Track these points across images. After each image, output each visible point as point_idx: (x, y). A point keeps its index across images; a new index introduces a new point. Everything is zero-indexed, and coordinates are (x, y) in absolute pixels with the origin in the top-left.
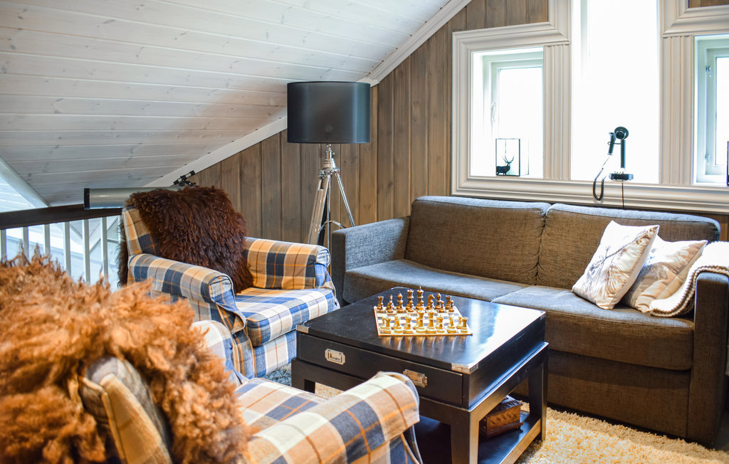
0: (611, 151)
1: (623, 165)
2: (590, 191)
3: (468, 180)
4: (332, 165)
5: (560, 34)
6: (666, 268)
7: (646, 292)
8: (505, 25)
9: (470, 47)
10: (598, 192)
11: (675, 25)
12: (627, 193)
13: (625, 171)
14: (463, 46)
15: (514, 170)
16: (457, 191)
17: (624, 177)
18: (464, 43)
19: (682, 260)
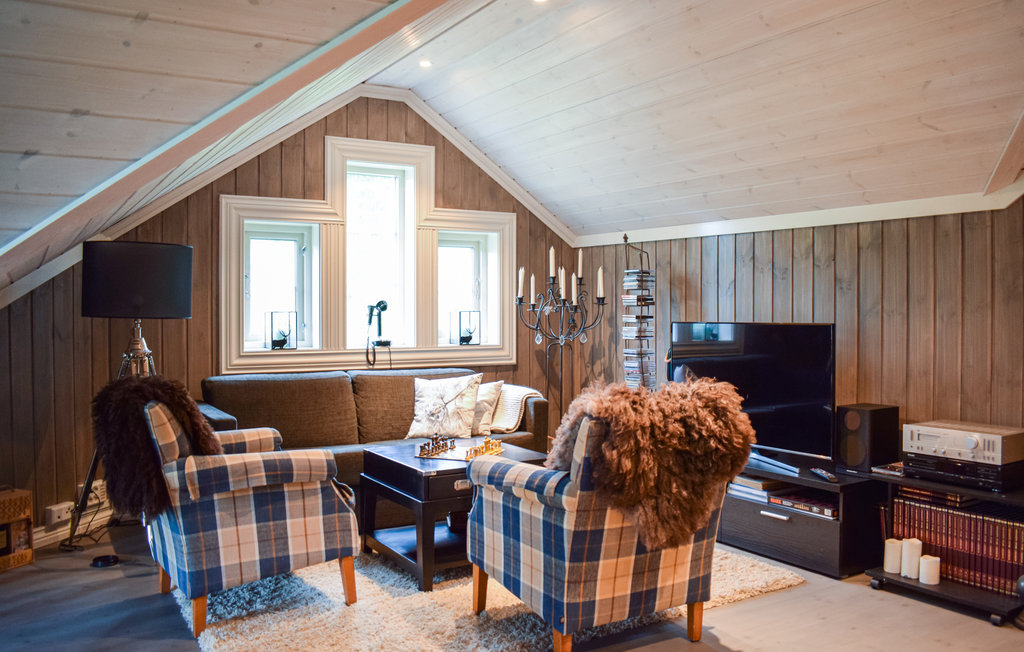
0: (370, 322)
1: (380, 334)
2: (364, 358)
3: (240, 356)
4: (144, 347)
5: (336, 214)
6: (486, 404)
7: (482, 422)
8: (281, 197)
9: (242, 214)
10: (371, 358)
11: (427, 220)
12: (394, 357)
13: (383, 338)
14: (234, 211)
15: (292, 342)
16: (228, 369)
17: (387, 344)
18: (236, 209)
19: (493, 396)
